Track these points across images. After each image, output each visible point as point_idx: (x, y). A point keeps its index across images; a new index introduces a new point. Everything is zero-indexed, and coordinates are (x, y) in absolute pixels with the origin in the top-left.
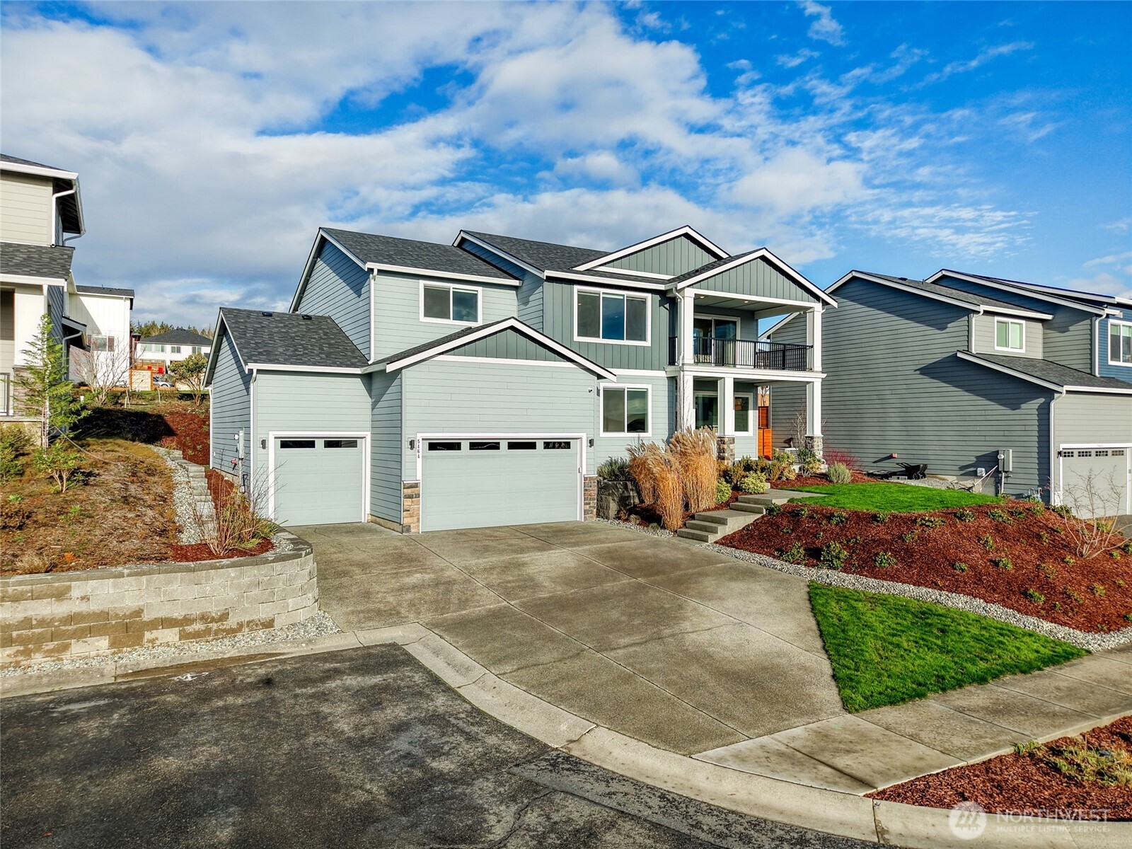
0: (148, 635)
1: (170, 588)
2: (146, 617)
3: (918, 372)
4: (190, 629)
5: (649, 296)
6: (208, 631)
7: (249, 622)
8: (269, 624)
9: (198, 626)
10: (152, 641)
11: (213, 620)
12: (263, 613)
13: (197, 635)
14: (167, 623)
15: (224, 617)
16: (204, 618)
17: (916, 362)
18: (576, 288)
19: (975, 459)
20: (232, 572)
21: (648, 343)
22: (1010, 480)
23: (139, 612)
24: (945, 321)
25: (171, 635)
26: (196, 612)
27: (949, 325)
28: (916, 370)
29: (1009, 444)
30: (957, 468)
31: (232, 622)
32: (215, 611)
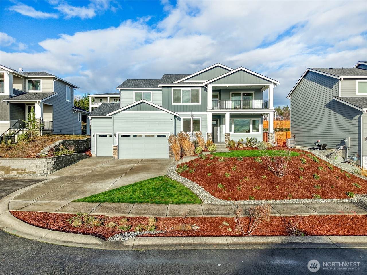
0: (11, 172)
1: (15, 163)
2: (11, 168)
3: (325, 107)
4: (18, 171)
5: (200, 88)
6: (22, 173)
7: (30, 172)
8: (35, 173)
9: (20, 171)
10: (12, 173)
11: (23, 170)
12: (34, 170)
13: (20, 173)
14: (14, 170)
15: (25, 170)
16: (21, 170)
17: (325, 103)
18: (173, 88)
19: (340, 142)
20: (27, 161)
21: (200, 103)
22: (350, 151)
23: (10, 167)
24: (332, 84)
25: (15, 172)
26: (20, 168)
27: (333, 86)
28: (325, 106)
29: (349, 135)
30: (335, 146)
31: (27, 171)
32: (23, 168)
